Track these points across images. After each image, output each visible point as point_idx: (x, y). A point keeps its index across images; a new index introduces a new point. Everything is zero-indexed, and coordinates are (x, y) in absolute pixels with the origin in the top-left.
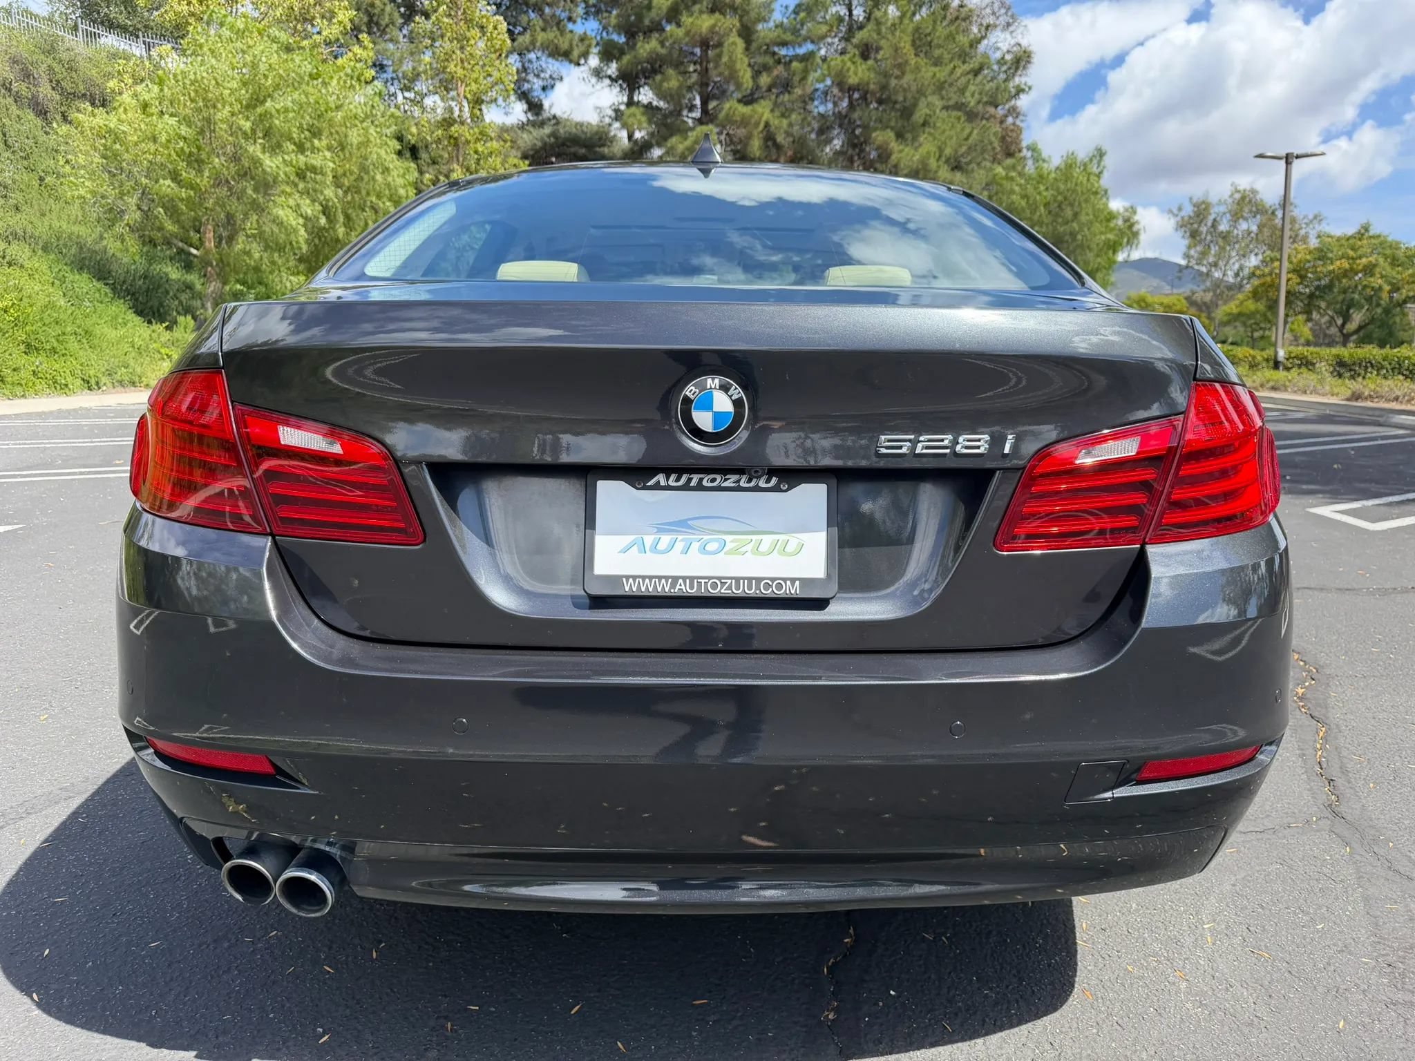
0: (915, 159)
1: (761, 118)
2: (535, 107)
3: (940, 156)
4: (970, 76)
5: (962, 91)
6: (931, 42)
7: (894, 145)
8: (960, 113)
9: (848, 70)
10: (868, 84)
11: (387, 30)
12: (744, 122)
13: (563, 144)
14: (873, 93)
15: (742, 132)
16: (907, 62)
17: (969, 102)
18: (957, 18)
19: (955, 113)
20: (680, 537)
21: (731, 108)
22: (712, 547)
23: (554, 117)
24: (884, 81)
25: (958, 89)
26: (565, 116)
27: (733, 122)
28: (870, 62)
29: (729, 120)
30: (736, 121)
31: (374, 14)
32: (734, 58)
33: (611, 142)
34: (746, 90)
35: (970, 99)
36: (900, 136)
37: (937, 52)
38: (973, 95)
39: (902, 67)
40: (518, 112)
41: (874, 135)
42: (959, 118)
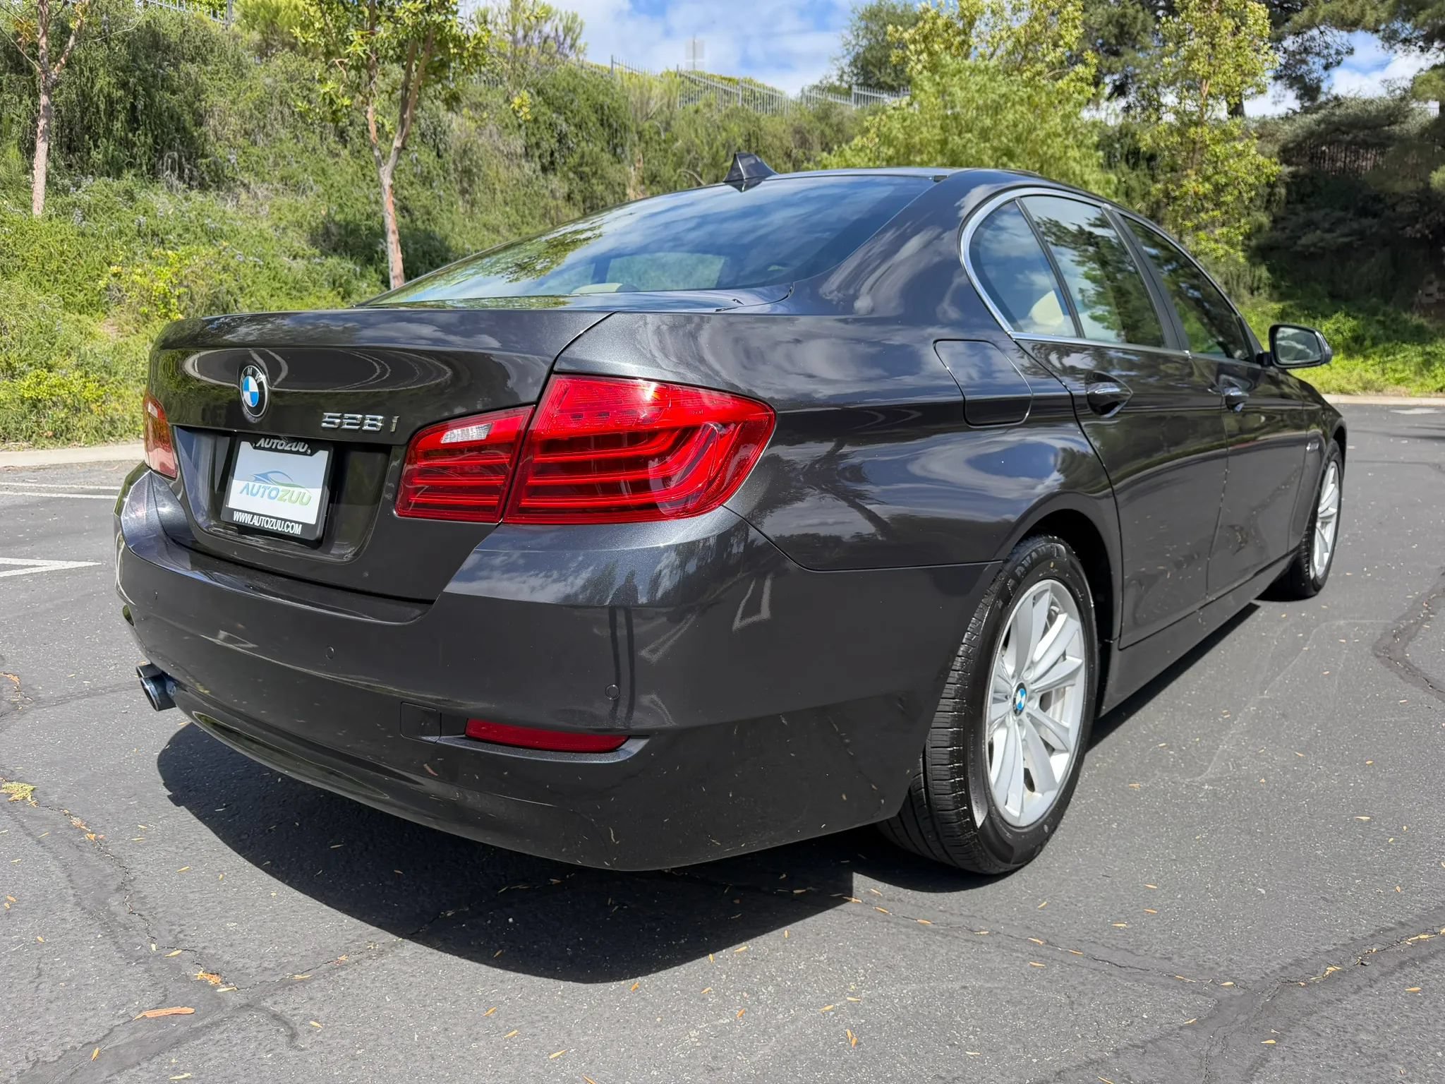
2: (1309, 91)
11: (1139, 38)
13: (1337, 129)
20: (263, 485)
23: (1336, 98)
26: (1351, 95)
31: (1125, 25)
33: (1406, 117)
40: (1290, 101)
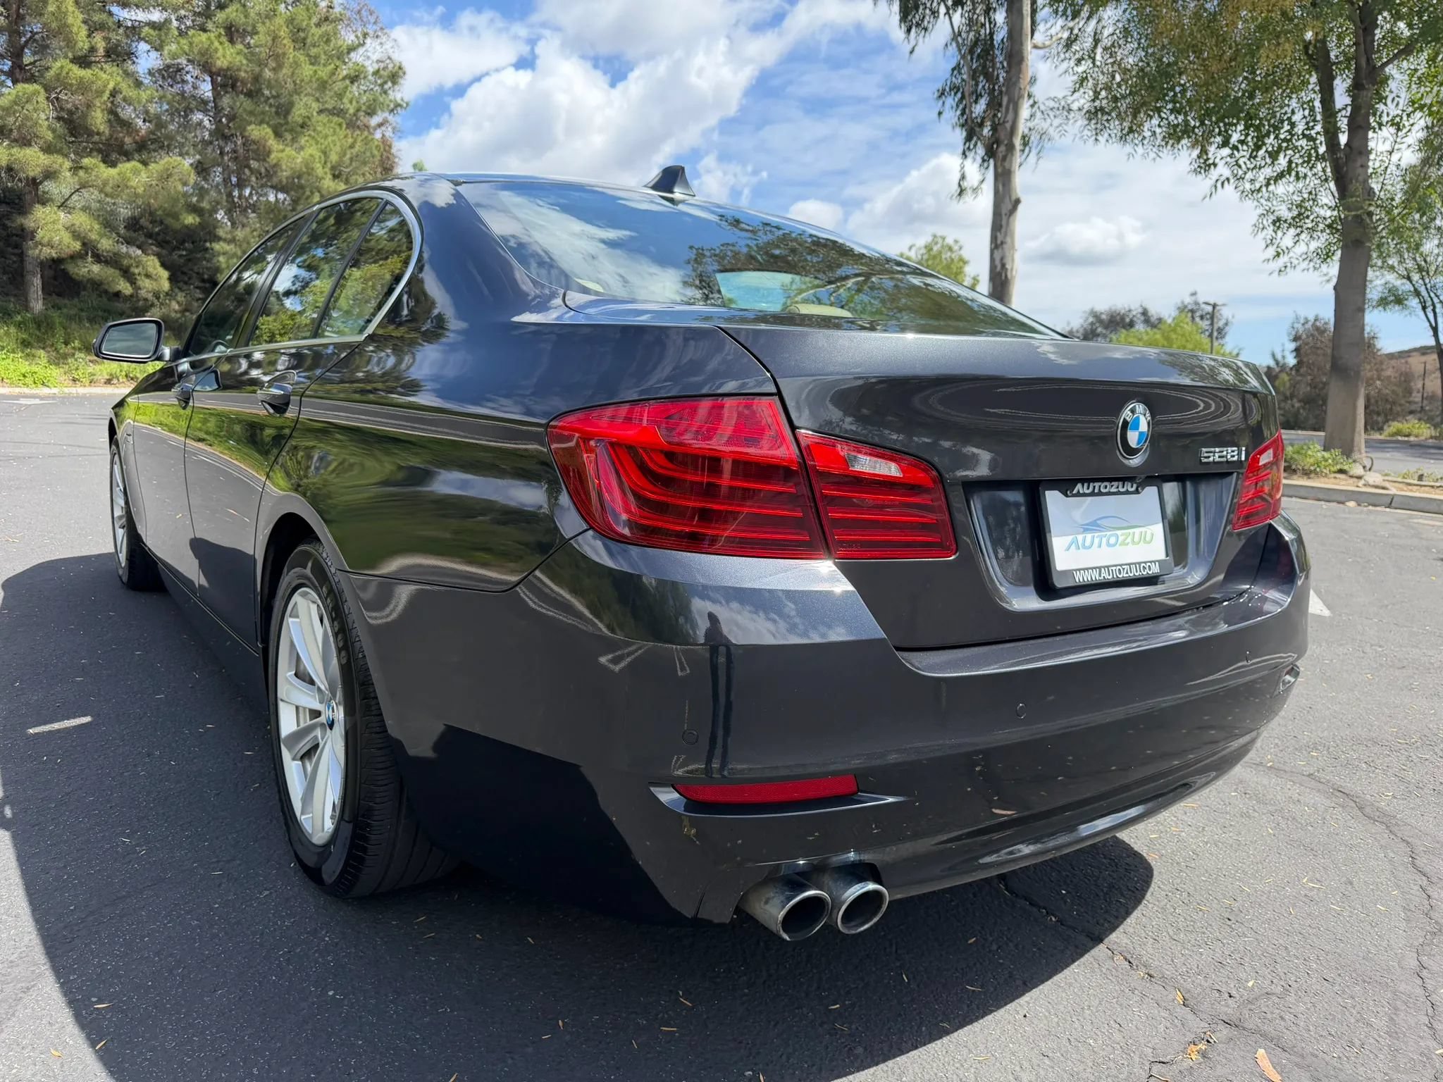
0: (299, 160)
1: (105, 86)
3: (325, 163)
4: (348, 82)
5: (340, 96)
6: (304, 39)
7: (272, 142)
8: (341, 120)
9: (216, 50)
10: (239, 70)
12: (83, 87)
14: (244, 83)
15: (79, 99)
16: (284, 54)
17: (348, 110)
18: (326, 19)
19: (336, 119)
20: (1096, 535)
21: (62, 67)
22: (1113, 540)
24: (257, 69)
25: (335, 92)
27: (66, 86)
28: (240, 46)
29: (62, 82)
30: (71, 85)
32: (63, 9)
34: (81, 50)
35: (349, 105)
36: (278, 135)
37: (313, 51)
38: (351, 102)
39: (279, 59)
41: (249, 128)
42: (340, 125)
